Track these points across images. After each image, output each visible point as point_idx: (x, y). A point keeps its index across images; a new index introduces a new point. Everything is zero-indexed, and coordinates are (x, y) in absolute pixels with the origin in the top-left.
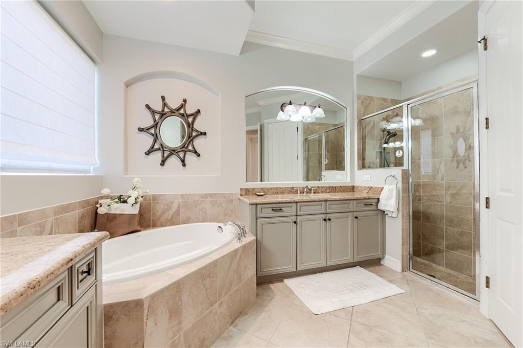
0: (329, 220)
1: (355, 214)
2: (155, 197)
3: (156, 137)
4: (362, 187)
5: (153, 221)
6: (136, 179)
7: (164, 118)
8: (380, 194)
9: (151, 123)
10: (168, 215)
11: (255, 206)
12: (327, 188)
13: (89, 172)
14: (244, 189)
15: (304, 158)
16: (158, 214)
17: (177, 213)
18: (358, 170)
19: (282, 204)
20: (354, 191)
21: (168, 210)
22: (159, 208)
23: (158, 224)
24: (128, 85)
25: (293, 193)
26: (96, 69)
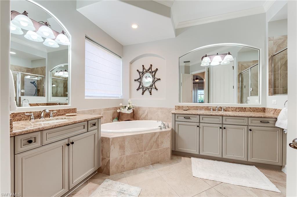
0: (225, 128)
1: (250, 128)
2: (139, 108)
3: (141, 83)
4: (270, 109)
5: (138, 117)
6: (129, 100)
7: (143, 74)
8: (278, 115)
9: (139, 77)
10: (143, 116)
11: (174, 115)
12: (237, 108)
13: (119, 97)
14: (177, 106)
15: (238, 87)
16: (140, 114)
17: (147, 115)
18: (269, 95)
19: (192, 115)
20: (265, 112)
21: (144, 114)
22: (140, 112)
23: (140, 119)
24: (131, 63)
25: (208, 110)
26: (121, 60)
